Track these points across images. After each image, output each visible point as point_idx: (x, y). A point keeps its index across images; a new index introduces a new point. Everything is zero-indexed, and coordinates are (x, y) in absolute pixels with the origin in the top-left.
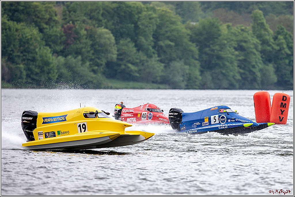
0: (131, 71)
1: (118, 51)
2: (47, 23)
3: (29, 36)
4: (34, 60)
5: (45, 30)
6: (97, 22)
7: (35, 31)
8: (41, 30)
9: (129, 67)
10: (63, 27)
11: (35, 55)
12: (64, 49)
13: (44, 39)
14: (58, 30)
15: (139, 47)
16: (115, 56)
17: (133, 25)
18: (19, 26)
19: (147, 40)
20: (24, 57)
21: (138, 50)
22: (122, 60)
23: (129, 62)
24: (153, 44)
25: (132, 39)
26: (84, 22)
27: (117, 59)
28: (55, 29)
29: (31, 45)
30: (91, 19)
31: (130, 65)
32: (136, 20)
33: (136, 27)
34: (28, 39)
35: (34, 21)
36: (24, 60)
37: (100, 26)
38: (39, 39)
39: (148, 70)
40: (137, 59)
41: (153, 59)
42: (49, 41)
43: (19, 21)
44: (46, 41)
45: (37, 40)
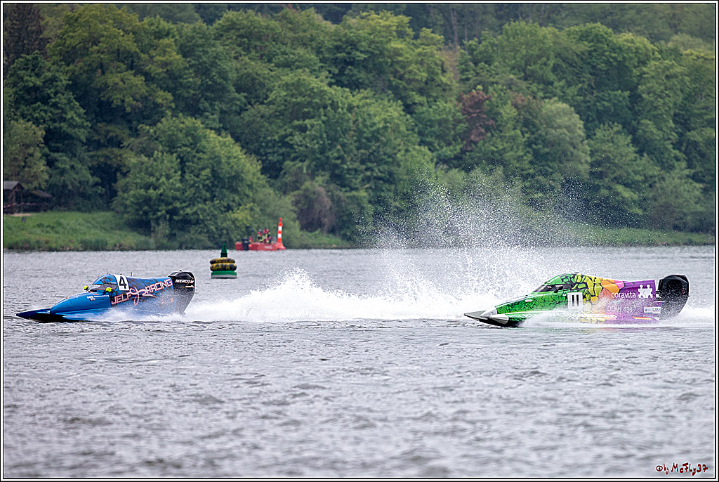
0: (624, 201)
1: (592, 154)
2: (421, 92)
3: (379, 122)
4: (390, 179)
5: (419, 109)
6: (541, 86)
7: (395, 111)
8: (409, 108)
9: (617, 194)
10: (459, 99)
11: (394, 169)
12: (463, 151)
13: (416, 130)
14: (447, 107)
15: (643, 146)
16: (584, 168)
17: (627, 93)
18: (356, 99)
19: (660, 129)
20: (369, 173)
21: (640, 152)
22: (601, 176)
23: (617, 180)
24: (674, 136)
25: (625, 124)
26: (510, 85)
27: (591, 173)
28: (441, 104)
29: (385, 144)
30: (526, 79)
31: (620, 188)
32: (635, 80)
33: (635, 98)
34: (378, 131)
35: (390, 87)
36: (368, 179)
37: (548, 95)
38: (403, 128)
39: (662, 200)
40: (636, 173)
41: (676, 173)
42: (427, 133)
43: (355, 86)
44: (420, 133)
45: (399, 132)
